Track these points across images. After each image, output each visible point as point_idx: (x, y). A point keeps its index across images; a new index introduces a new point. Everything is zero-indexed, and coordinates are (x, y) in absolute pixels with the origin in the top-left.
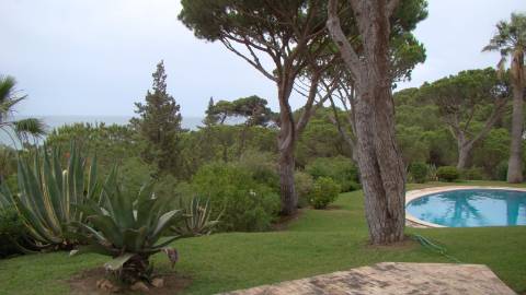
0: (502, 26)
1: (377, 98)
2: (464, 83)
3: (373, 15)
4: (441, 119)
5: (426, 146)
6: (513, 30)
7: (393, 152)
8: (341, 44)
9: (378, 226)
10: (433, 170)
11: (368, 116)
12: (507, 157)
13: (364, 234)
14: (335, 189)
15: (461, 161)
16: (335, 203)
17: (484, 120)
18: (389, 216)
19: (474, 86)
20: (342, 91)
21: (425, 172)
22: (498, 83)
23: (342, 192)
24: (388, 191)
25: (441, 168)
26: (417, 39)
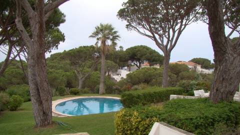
0: (97, 28)
1: (38, 58)
2: (82, 51)
3: (37, 19)
4: (72, 67)
5: (65, 79)
6: (102, 30)
7: (45, 84)
8: (22, 31)
9: (39, 118)
10: (67, 90)
11: (34, 66)
12: (99, 84)
13: (33, 123)
14: (21, 100)
15: (80, 86)
16: (21, 108)
17: (90, 67)
18: (44, 113)
19: (86, 53)
20: (25, 53)
21: (64, 91)
22: (95, 52)
23: (25, 102)
24: (43, 102)
25: (71, 89)
26: (61, 31)
